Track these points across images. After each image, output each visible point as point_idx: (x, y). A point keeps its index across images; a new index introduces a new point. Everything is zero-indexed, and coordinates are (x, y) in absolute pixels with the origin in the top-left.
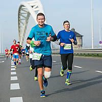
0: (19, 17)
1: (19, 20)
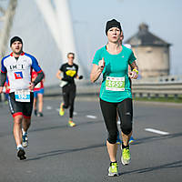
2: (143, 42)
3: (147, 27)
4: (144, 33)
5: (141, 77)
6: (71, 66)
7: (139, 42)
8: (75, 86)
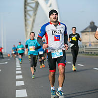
0: (25, 8)
1: (25, 12)
2: (92, 29)
3: (94, 23)
4: (92, 26)
5: (91, 45)
6: (74, 35)
7: (90, 30)
8: (78, 47)
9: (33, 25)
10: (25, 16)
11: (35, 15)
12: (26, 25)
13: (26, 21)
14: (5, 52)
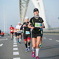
9: (25, 13)
10: (20, 7)
11: (27, 6)
12: (21, 13)
13: (20, 10)
14: (6, 32)
